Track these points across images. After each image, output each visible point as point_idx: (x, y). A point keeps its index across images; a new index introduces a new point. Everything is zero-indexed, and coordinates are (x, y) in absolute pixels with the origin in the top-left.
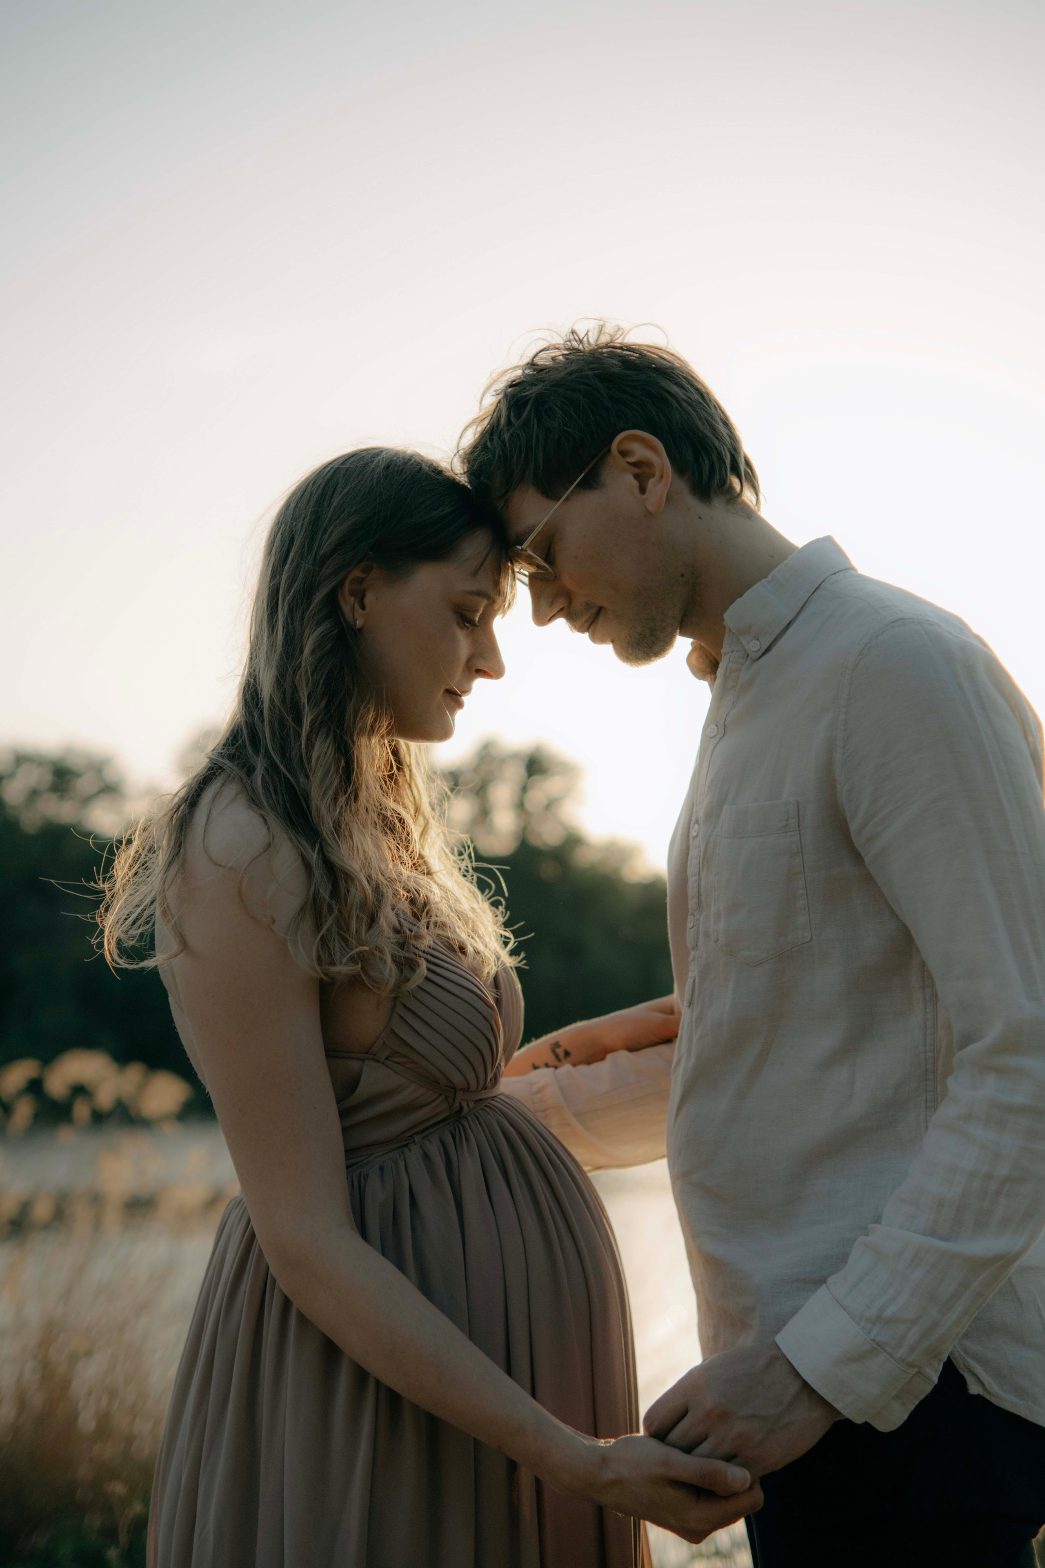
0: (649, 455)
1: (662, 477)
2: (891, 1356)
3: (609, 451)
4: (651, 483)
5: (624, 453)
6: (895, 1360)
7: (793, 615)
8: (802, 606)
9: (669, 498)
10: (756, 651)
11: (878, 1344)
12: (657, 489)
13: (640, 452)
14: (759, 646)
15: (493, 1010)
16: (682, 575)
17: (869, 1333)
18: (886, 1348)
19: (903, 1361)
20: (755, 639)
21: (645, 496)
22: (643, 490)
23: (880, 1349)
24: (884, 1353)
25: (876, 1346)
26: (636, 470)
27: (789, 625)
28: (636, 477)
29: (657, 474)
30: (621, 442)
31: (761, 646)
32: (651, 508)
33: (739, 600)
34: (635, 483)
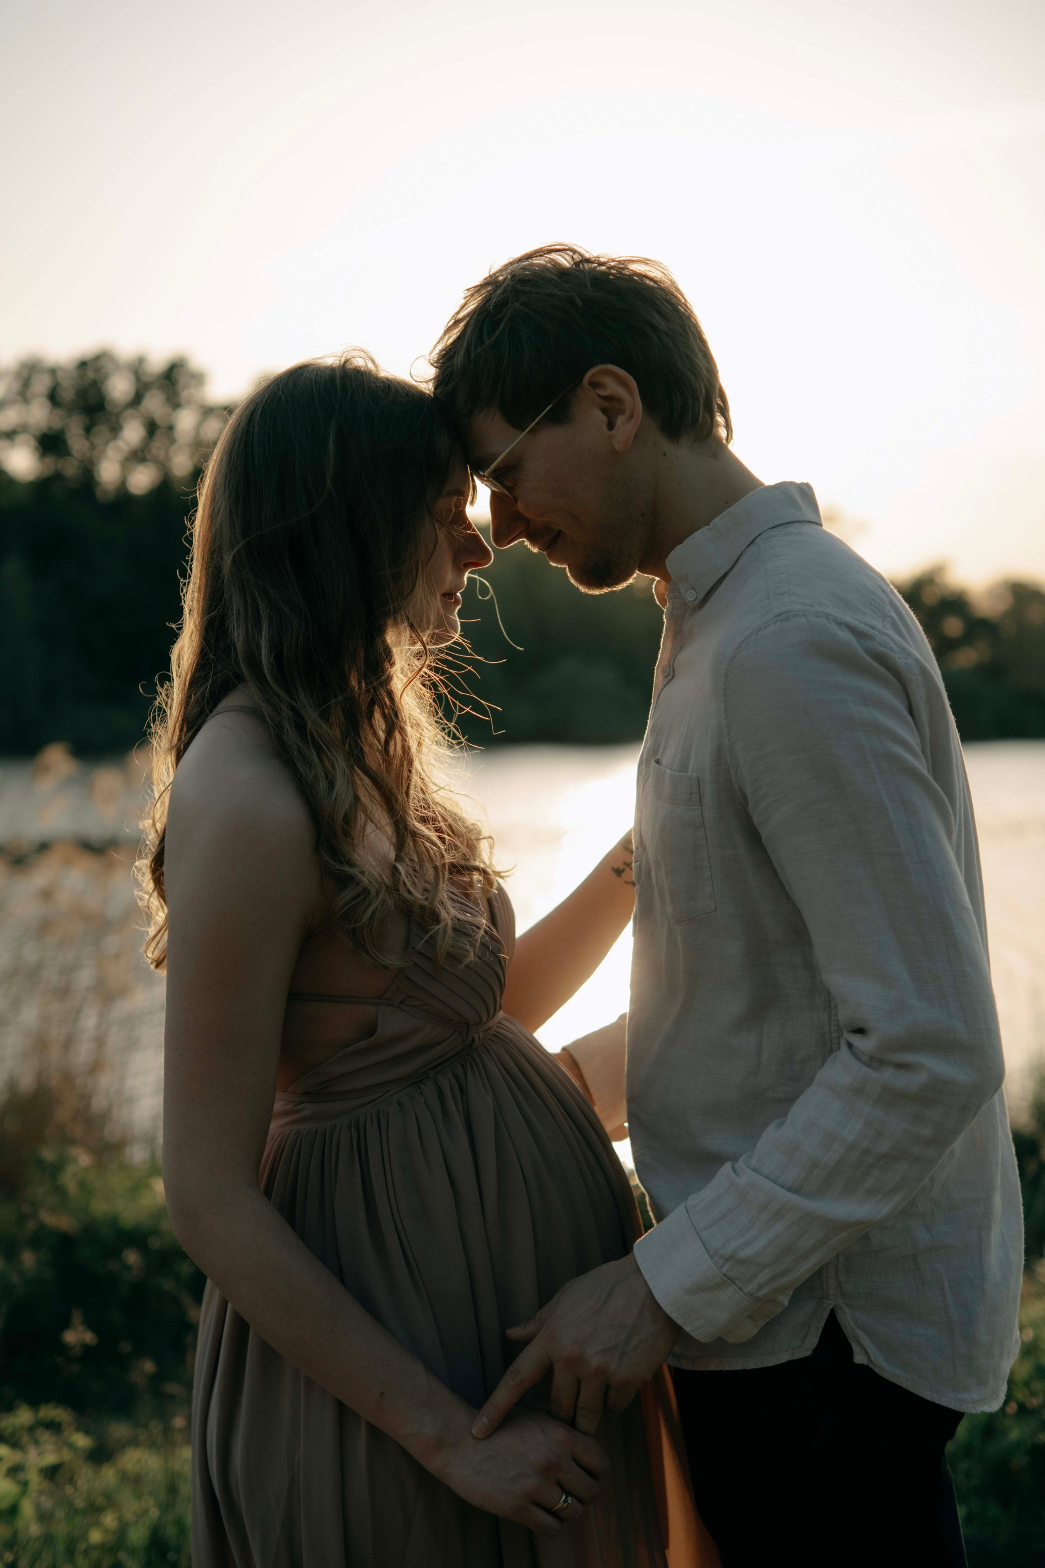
0: (621, 392)
1: (632, 416)
2: (741, 1289)
3: (581, 382)
4: (620, 420)
5: (595, 385)
6: (745, 1294)
7: (728, 568)
8: (736, 559)
9: (636, 437)
10: (693, 601)
11: (729, 1278)
12: (625, 428)
13: (612, 387)
14: (695, 596)
15: (500, 944)
16: (643, 515)
17: (721, 1267)
18: (737, 1282)
19: (751, 1295)
20: (691, 589)
21: (613, 432)
22: (611, 426)
23: (730, 1282)
24: (734, 1286)
25: (725, 1279)
26: (605, 404)
27: (725, 575)
28: (604, 411)
29: (628, 413)
30: (594, 375)
31: (697, 596)
32: (618, 446)
33: (679, 547)
34: (604, 418)
